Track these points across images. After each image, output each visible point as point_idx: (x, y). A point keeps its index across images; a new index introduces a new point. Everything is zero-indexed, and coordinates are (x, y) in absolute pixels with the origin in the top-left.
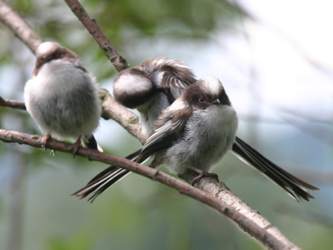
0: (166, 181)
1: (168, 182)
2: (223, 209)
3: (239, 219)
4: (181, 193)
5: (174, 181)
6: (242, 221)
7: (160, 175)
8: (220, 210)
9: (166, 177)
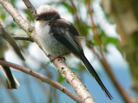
0: (35, 75)
1: (36, 76)
2: (62, 89)
3: (69, 94)
4: (42, 81)
5: (39, 75)
6: (70, 95)
7: (32, 72)
8: (60, 90)
9: (35, 73)
